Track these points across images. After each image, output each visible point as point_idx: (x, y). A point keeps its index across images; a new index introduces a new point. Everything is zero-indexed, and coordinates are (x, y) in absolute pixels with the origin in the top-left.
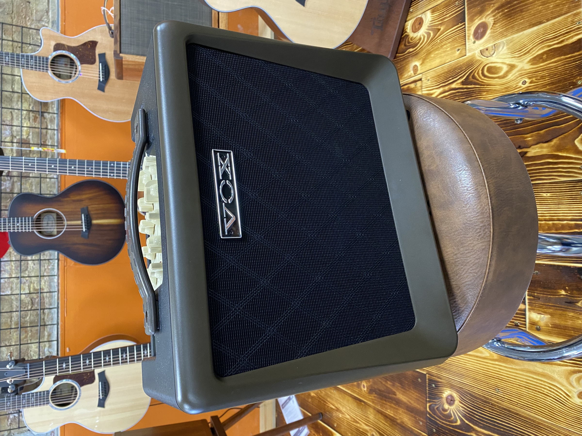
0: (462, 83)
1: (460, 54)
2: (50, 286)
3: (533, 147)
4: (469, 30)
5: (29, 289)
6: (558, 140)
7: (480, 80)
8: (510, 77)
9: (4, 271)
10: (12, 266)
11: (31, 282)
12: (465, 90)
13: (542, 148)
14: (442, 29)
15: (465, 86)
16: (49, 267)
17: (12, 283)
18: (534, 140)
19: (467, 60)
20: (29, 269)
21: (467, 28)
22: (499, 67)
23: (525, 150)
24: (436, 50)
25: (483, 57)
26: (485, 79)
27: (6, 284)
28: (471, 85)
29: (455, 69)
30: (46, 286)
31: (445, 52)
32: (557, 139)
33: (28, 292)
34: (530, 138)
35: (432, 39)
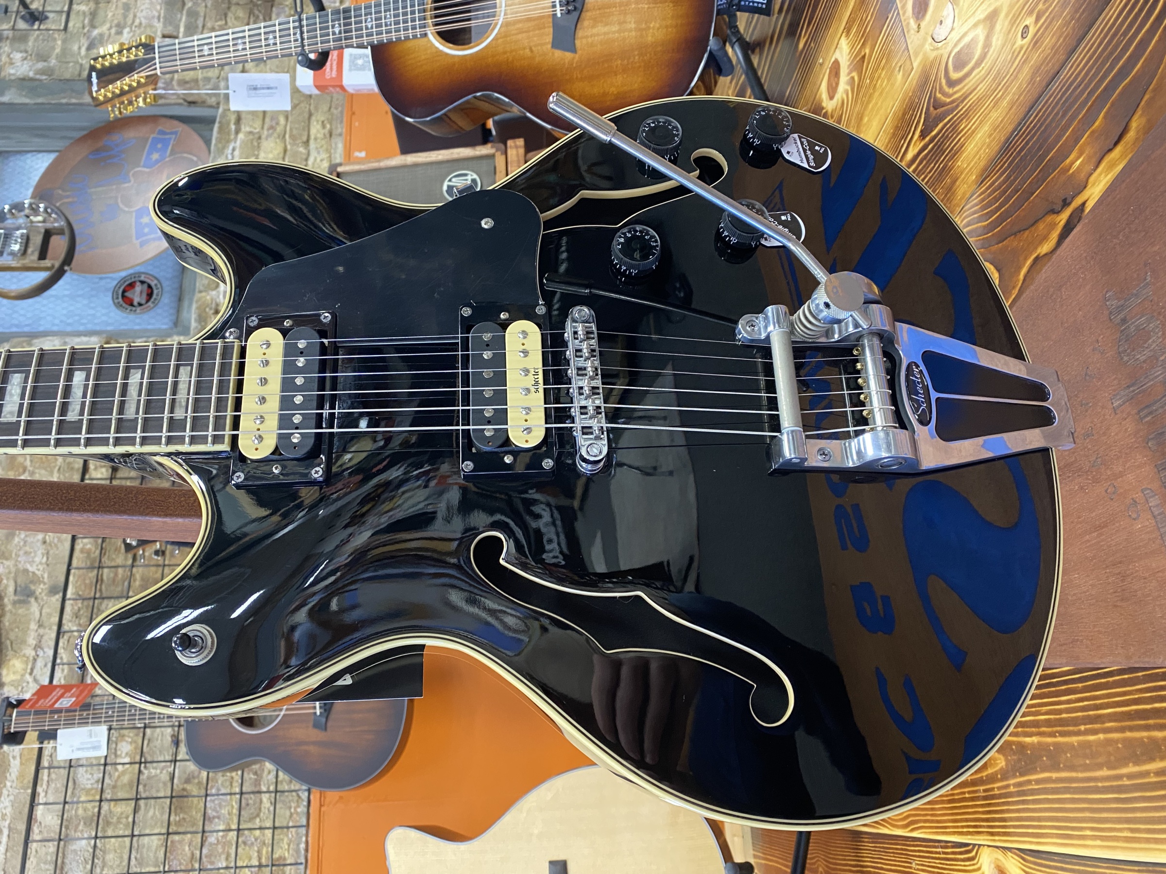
0: (920, 136)
1: (904, 75)
2: (297, 851)
3: (1092, 179)
4: (904, 14)
5: (260, 858)
6: (1141, 116)
7: (948, 100)
8: (997, 41)
9: (219, 818)
10: (232, 807)
11: (264, 844)
12: (930, 146)
14: (867, 51)
15: (928, 139)
16: (299, 810)
17: (230, 843)
18: (1089, 158)
19: (917, 76)
20: (262, 814)
21: (901, 12)
22: (972, 40)
23: (1077, 202)
24: (869, 102)
25: (940, 44)
26: (956, 89)
27: (220, 846)
28: (937, 125)
29: (904, 114)
30: (291, 852)
31: (881, 93)
32: (1139, 112)
33: (257, 864)
34: (1078, 162)
35: (858, 85)
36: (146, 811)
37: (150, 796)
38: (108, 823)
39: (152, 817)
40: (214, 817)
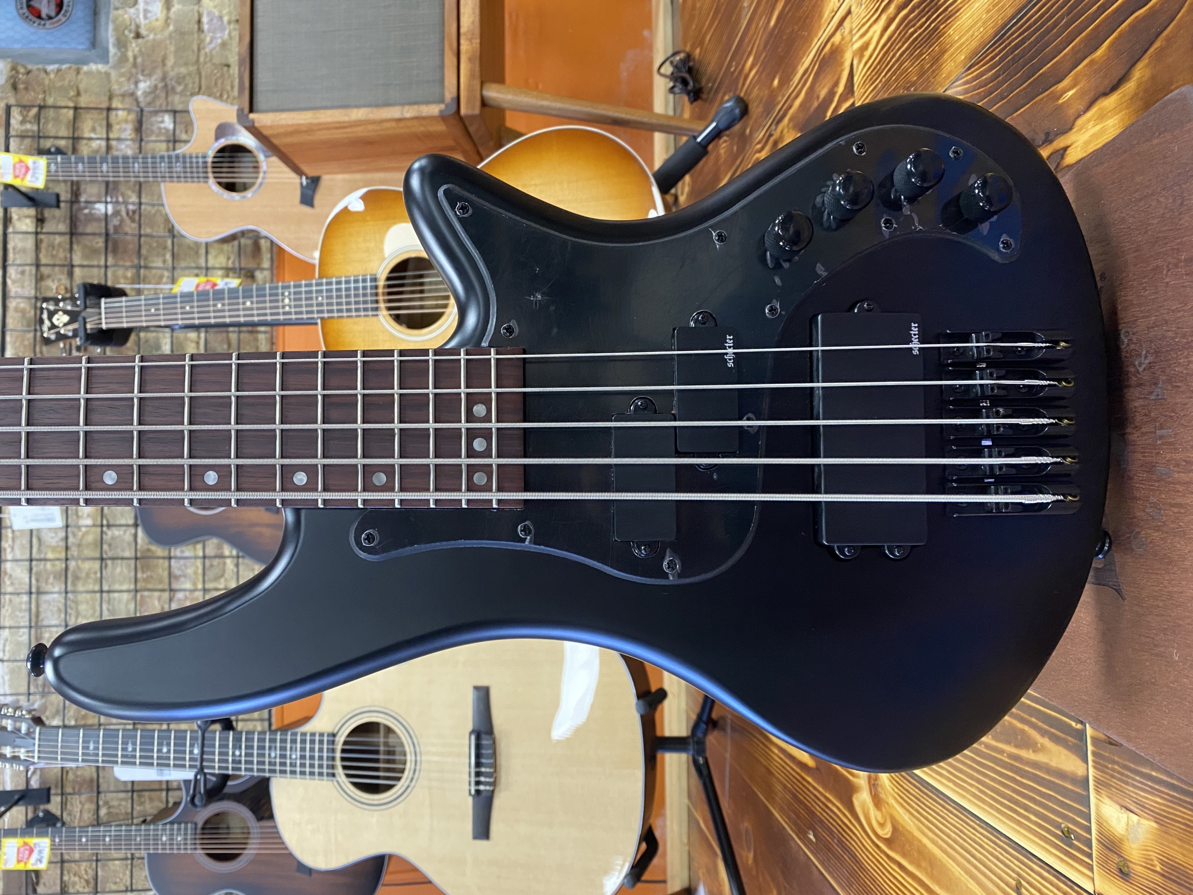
3: (1079, 122)
6: (1146, 66)
13: (1102, 117)
18: (1083, 93)
23: (1059, 143)
32: (1145, 60)
34: (1070, 93)
36: (114, 568)
37: (116, 556)
38: (77, 578)
39: (120, 574)
40: (180, 576)
